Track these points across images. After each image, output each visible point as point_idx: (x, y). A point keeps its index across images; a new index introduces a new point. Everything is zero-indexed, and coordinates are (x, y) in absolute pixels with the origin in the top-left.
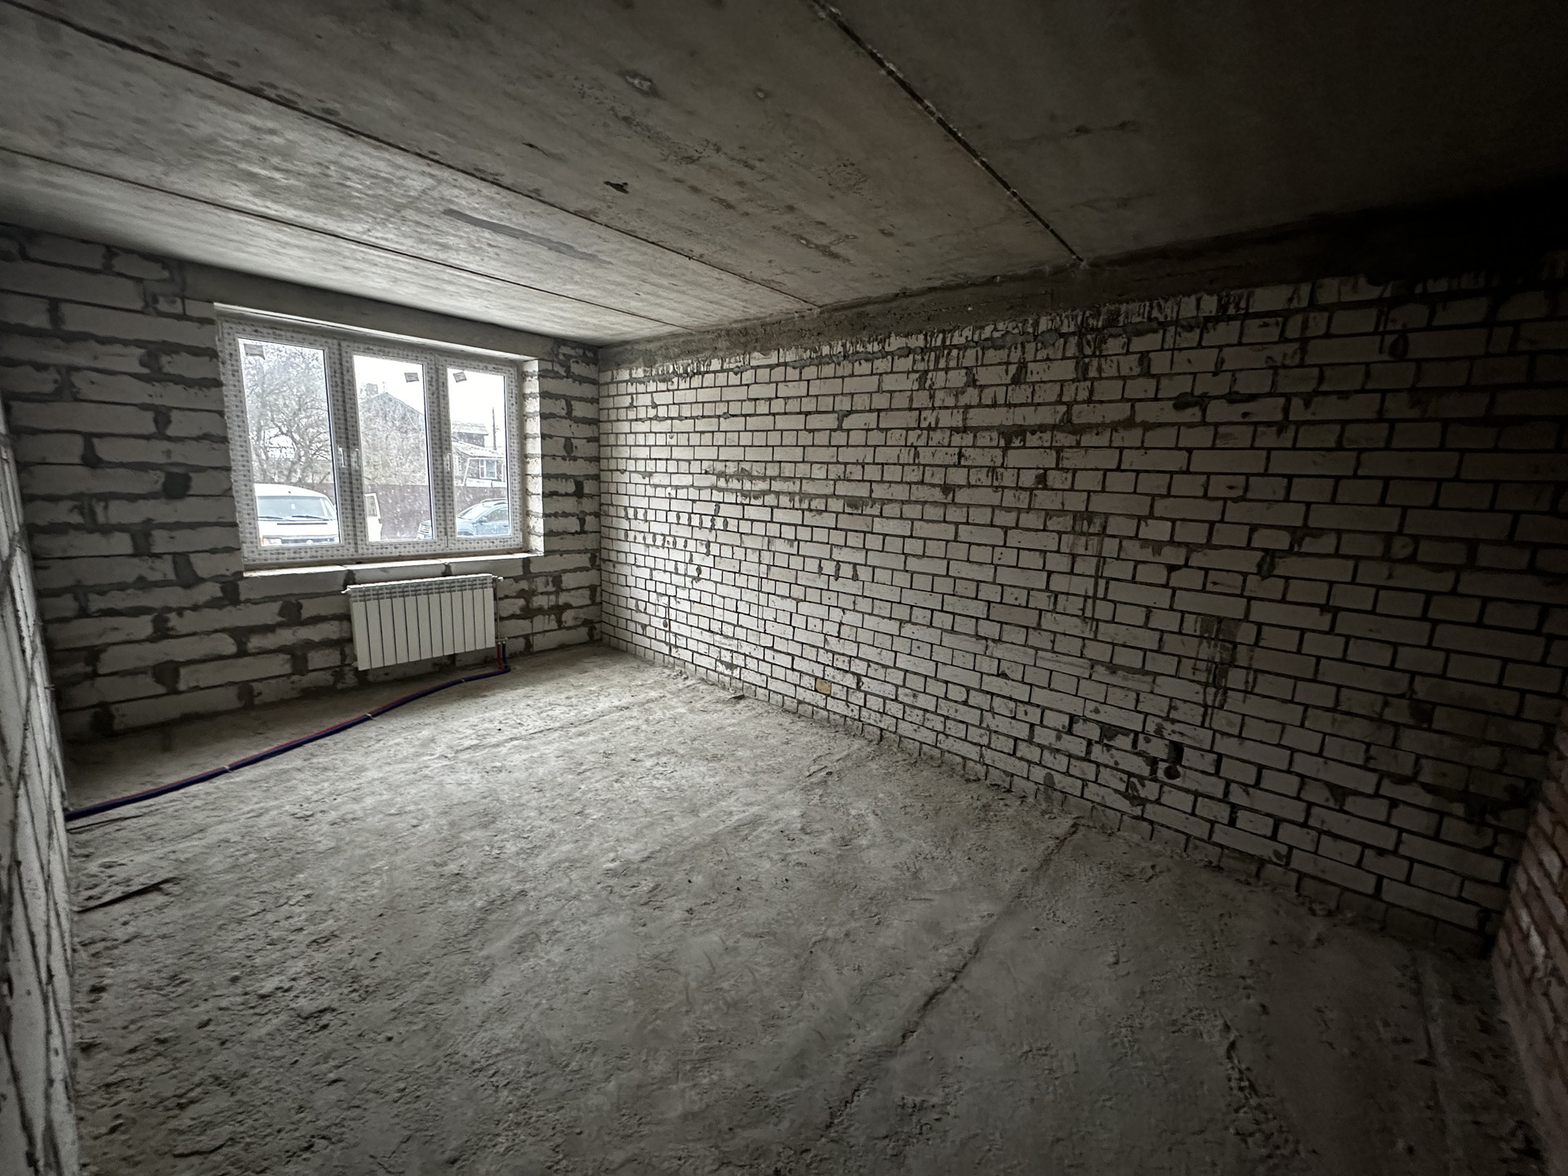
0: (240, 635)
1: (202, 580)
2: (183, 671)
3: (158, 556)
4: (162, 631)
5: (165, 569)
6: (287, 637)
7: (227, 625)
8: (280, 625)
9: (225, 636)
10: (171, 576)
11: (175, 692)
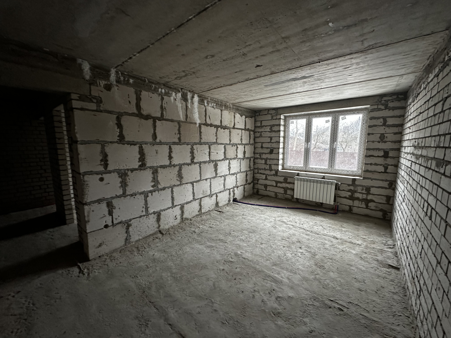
0: (277, 182)
1: (272, 170)
2: (268, 187)
3: (267, 164)
4: (266, 179)
5: (267, 167)
6: (284, 185)
7: (275, 180)
8: (283, 182)
9: (274, 182)
10: (269, 168)
11: (266, 190)
